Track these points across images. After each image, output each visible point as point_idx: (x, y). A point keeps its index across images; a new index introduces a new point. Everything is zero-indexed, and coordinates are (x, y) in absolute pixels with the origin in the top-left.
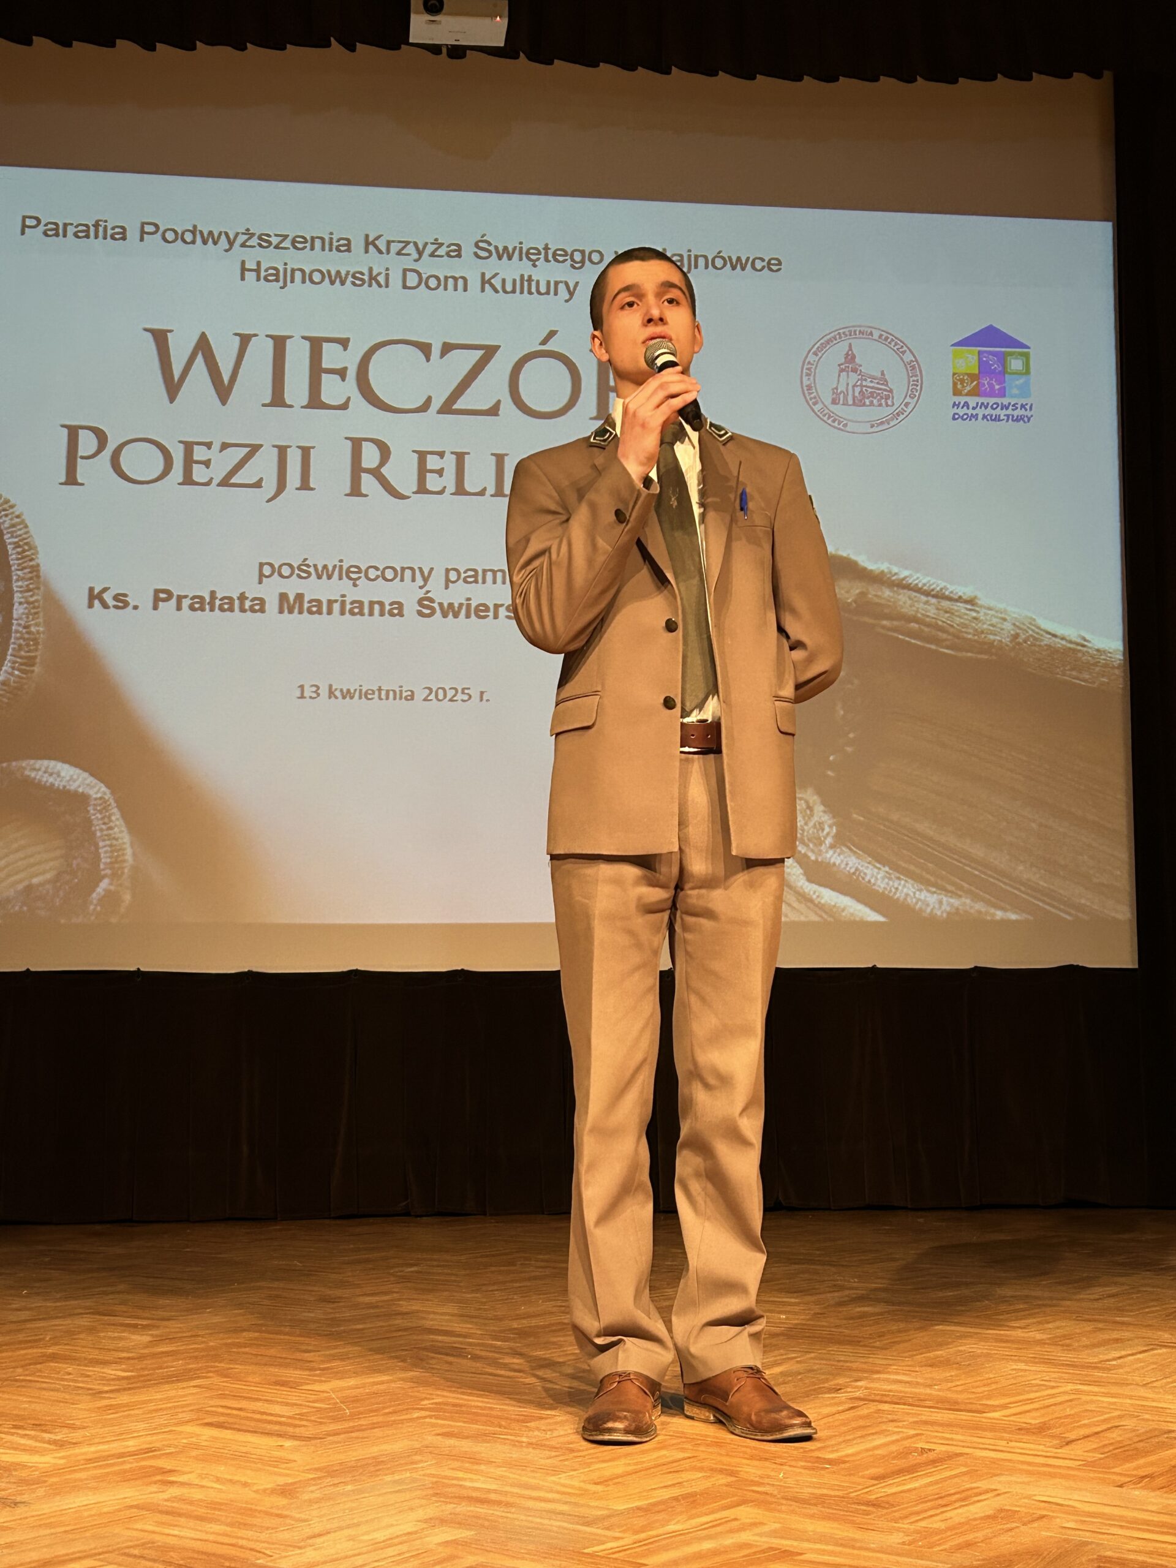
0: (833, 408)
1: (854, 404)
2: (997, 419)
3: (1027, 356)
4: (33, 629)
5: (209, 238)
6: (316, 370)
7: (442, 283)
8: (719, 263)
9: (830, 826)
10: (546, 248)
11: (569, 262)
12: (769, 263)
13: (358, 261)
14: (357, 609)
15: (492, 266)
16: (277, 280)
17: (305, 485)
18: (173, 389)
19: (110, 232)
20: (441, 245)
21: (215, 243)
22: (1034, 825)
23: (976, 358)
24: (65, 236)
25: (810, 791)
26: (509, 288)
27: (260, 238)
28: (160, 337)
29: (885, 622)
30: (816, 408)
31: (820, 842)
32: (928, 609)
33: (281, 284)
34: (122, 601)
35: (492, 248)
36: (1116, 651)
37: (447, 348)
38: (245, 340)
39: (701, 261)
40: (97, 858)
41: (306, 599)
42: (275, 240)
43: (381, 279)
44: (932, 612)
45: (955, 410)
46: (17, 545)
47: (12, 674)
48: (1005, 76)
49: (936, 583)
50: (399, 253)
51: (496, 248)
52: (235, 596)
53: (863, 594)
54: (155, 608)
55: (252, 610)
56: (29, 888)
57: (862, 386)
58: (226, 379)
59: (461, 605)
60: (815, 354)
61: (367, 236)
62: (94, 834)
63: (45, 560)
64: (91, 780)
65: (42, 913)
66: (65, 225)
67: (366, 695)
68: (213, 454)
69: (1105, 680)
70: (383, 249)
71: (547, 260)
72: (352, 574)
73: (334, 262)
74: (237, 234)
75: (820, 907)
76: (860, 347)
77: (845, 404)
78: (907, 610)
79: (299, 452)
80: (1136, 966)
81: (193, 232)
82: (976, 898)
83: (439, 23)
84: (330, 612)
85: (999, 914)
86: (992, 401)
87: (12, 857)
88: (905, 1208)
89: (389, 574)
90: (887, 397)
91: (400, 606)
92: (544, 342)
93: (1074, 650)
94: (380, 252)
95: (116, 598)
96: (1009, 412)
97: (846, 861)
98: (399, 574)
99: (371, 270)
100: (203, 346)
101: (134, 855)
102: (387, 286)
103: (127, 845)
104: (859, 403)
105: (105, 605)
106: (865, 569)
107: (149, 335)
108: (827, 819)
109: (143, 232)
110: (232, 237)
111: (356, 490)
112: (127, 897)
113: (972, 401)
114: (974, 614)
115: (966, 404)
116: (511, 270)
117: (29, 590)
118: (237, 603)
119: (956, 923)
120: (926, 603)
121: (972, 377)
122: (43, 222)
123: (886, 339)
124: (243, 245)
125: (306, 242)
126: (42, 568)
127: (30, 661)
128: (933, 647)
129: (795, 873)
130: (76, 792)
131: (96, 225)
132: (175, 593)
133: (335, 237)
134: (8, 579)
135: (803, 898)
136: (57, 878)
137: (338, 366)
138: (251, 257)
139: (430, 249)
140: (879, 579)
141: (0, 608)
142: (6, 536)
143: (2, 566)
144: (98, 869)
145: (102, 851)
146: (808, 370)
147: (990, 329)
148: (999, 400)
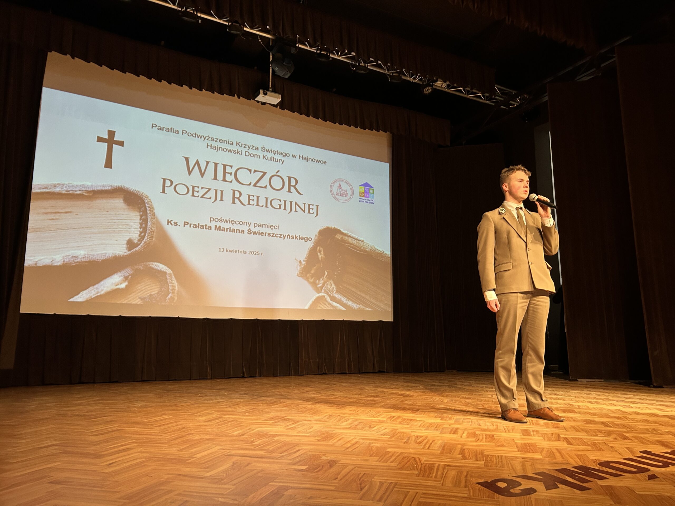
0: (337, 196)
2: (368, 202)
3: (373, 190)
4: (153, 229)
5: (199, 137)
6: (225, 173)
7: (254, 156)
8: (314, 160)
10: (277, 151)
11: (282, 155)
12: (324, 162)
13: (234, 148)
14: (234, 231)
15: (265, 153)
16: (216, 149)
17: (222, 200)
18: (190, 172)
19: (174, 131)
20: (254, 147)
21: (201, 138)
23: (364, 189)
24: (163, 130)
25: (331, 280)
26: (269, 159)
27: (212, 138)
28: (187, 159)
29: (346, 244)
30: (333, 195)
31: (333, 292)
32: (354, 242)
34: (176, 224)
35: (265, 149)
36: (390, 254)
37: (255, 171)
38: (208, 163)
39: (310, 159)
40: (168, 288)
41: (221, 227)
42: (215, 140)
44: (355, 243)
45: (360, 200)
46: (149, 207)
47: (147, 240)
49: (356, 237)
50: (244, 147)
52: (204, 225)
53: (342, 238)
54: (184, 226)
55: (208, 229)
56: (151, 295)
57: (342, 192)
58: (203, 172)
59: (257, 232)
60: (333, 184)
61: (237, 142)
62: (168, 282)
63: (156, 211)
64: (167, 268)
65: (154, 302)
66: (163, 128)
67: (235, 252)
68: (199, 189)
69: (387, 260)
70: (241, 145)
71: (277, 154)
72: (232, 222)
73: (229, 147)
75: (333, 306)
76: (342, 184)
77: (339, 195)
78: (351, 242)
79: (220, 191)
80: (392, 321)
81: (195, 134)
82: (363, 305)
83: (262, 96)
84: (227, 231)
85: (367, 309)
86: (367, 198)
87: (147, 287)
89: (241, 223)
90: (347, 195)
91: (243, 231)
92: (277, 173)
93: (382, 253)
94: (240, 146)
96: (370, 201)
97: (338, 296)
98: (243, 223)
99: (238, 150)
100: (197, 162)
101: (178, 288)
102: (241, 155)
103: (176, 286)
104: (341, 196)
105: (172, 225)
106: (342, 232)
107: (184, 158)
108: (334, 287)
109: (183, 133)
110: (205, 137)
111: (233, 202)
112: (176, 298)
113: (363, 198)
114: (363, 244)
115: (362, 199)
116: (270, 155)
117: (152, 219)
118: (204, 227)
119: (359, 310)
121: (363, 193)
122: (157, 126)
123: (347, 182)
124: (208, 139)
125: (222, 141)
126: (156, 214)
127: (152, 237)
128: (355, 250)
129: (328, 298)
130: (163, 271)
131: (171, 129)
132: (189, 223)
133: (229, 141)
134: (147, 216)
135: (330, 304)
136: (158, 293)
137: (230, 172)
138: (210, 143)
139: (251, 147)
140: (345, 235)
141: (143, 222)
142: (146, 205)
143: (145, 212)
144: (169, 291)
145: (170, 286)
146: (332, 187)
147: (367, 183)
148: (368, 199)
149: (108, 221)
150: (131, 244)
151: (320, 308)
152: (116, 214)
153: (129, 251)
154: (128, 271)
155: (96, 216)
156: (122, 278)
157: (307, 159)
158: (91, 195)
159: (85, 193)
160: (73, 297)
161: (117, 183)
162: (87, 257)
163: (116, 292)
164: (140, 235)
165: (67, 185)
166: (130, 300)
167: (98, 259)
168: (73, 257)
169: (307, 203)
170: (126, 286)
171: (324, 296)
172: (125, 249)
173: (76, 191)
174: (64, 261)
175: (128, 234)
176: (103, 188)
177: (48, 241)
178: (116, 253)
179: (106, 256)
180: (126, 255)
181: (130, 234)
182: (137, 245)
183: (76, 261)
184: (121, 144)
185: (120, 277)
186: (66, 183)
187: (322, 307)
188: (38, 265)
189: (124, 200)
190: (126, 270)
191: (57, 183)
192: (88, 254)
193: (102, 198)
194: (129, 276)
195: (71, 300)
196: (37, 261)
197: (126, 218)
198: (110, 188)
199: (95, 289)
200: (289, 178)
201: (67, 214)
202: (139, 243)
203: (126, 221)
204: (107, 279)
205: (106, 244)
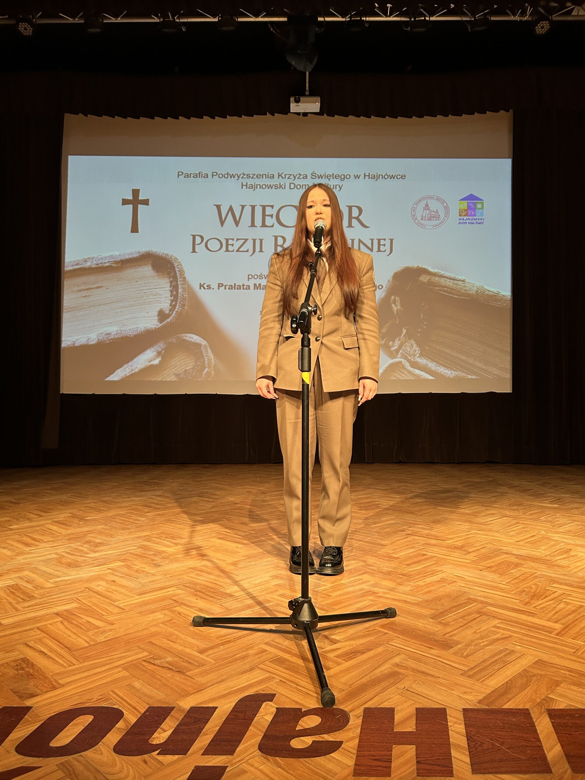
0: (421, 221)
1: (428, 220)
2: (473, 223)
3: (483, 203)
4: (184, 296)
5: (233, 176)
6: (264, 215)
7: (301, 187)
8: (386, 177)
9: (418, 351)
10: (333, 175)
11: (340, 179)
12: (402, 176)
13: (276, 181)
17: (261, 251)
18: (222, 223)
19: (203, 175)
20: (301, 175)
21: (234, 177)
22: (481, 350)
23: (467, 204)
24: (190, 177)
25: (412, 340)
27: (247, 175)
28: (218, 207)
29: (437, 288)
30: (416, 222)
31: (415, 355)
32: (449, 283)
33: (253, 189)
34: (209, 287)
35: (316, 175)
36: (509, 296)
38: (243, 207)
39: (381, 177)
40: (204, 361)
42: (251, 176)
43: (283, 186)
44: (451, 284)
45: (460, 221)
46: (179, 271)
47: (179, 309)
48: (478, 113)
49: (453, 276)
50: (288, 178)
51: (318, 175)
52: (241, 285)
53: (430, 279)
54: (219, 289)
55: (246, 289)
56: (186, 371)
57: (430, 214)
58: (238, 219)
60: (416, 204)
62: (203, 355)
63: (187, 275)
64: (202, 339)
65: (190, 377)
66: (190, 174)
68: (234, 242)
69: (505, 304)
70: (284, 177)
71: (333, 178)
73: (269, 182)
74: (240, 175)
75: (414, 375)
77: (425, 220)
78: (443, 284)
79: (259, 240)
80: (511, 392)
81: (228, 174)
82: (463, 372)
83: (299, 106)
85: (470, 377)
86: (471, 218)
87: (181, 362)
88: (439, 463)
90: (438, 218)
93: (495, 296)
94: (283, 178)
95: (207, 286)
96: (477, 221)
97: (423, 361)
99: (280, 184)
100: (231, 209)
101: (215, 361)
102: (285, 188)
103: (213, 358)
105: (205, 289)
106: (431, 271)
107: (215, 206)
108: (417, 348)
109: (213, 175)
112: (213, 373)
113: (465, 218)
114: (464, 285)
115: (463, 219)
117: (183, 284)
118: (242, 287)
119: (456, 380)
120: (449, 281)
121: (465, 210)
122: (184, 173)
123: (438, 199)
124: (242, 178)
125: (261, 176)
126: (187, 278)
127: (184, 305)
128: (451, 295)
129: (407, 365)
130: (198, 343)
131: (199, 174)
132: (224, 284)
133: (269, 174)
134: (177, 281)
135: (409, 372)
136: (193, 368)
137: (270, 214)
138: (244, 181)
139: (298, 176)
140: (435, 275)
141: (174, 289)
142: (176, 269)
143: (175, 277)
144: (205, 365)
145: (206, 360)
146: (414, 209)
147: (471, 195)
148: (474, 217)
149: (138, 292)
150: (162, 315)
151: (395, 378)
152: (145, 283)
153: (161, 323)
154: (160, 346)
155: (126, 288)
156: (155, 353)
157: (375, 177)
158: (119, 265)
159: (114, 264)
160: (109, 376)
161: (144, 249)
162: (120, 334)
163: (149, 369)
164: (171, 305)
165: (96, 258)
166: (164, 378)
167: (130, 335)
168: (106, 334)
169: (375, 237)
170: (160, 362)
171: (401, 362)
172: (157, 321)
173: (105, 263)
174: (98, 339)
175: (160, 305)
176: (131, 257)
177: (83, 319)
178: (148, 327)
179: (138, 331)
180: (158, 328)
181: (161, 304)
182: (168, 316)
183: (110, 338)
184: (146, 202)
185: (153, 352)
186: (95, 256)
187: (398, 376)
188: (76, 345)
189: (152, 267)
190: (159, 344)
191: (87, 257)
192: (120, 330)
193: (131, 267)
194: (162, 350)
195: (107, 379)
196: (74, 342)
197: (157, 287)
198: (138, 255)
199: (129, 367)
200: (350, 208)
201: (99, 289)
202: (171, 313)
203: (156, 290)
204: (140, 356)
205: (137, 318)
